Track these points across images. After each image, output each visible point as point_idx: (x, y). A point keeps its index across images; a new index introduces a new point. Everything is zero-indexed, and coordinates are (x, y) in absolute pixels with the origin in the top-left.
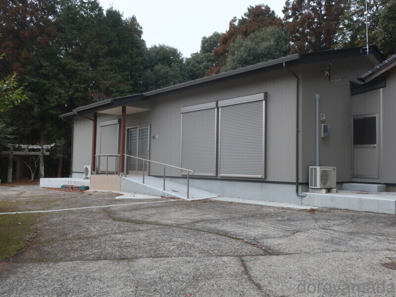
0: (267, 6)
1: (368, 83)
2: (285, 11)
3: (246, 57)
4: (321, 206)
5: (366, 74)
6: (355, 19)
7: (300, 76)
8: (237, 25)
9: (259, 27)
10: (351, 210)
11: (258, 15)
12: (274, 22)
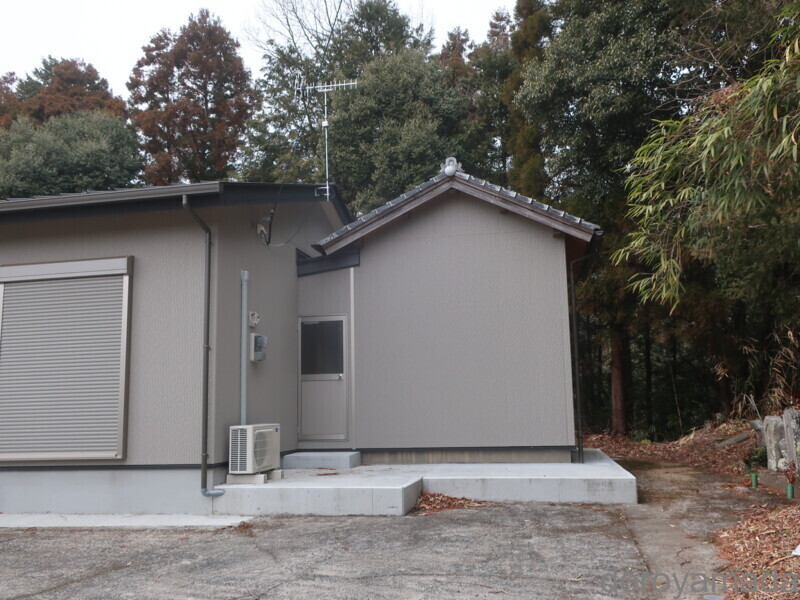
0: (90, 66)
1: (331, 255)
2: (133, 85)
3: (40, 166)
4: (258, 513)
5: (328, 239)
6: (271, 129)
7: (214, 230)
8: (14, 91)
9: (73, 106)
10: (320, 516)
11: (70, 81)
12: (108, 102)
